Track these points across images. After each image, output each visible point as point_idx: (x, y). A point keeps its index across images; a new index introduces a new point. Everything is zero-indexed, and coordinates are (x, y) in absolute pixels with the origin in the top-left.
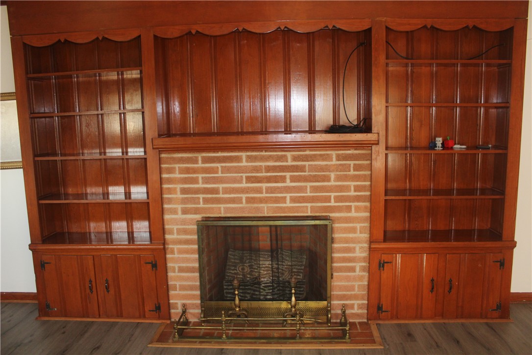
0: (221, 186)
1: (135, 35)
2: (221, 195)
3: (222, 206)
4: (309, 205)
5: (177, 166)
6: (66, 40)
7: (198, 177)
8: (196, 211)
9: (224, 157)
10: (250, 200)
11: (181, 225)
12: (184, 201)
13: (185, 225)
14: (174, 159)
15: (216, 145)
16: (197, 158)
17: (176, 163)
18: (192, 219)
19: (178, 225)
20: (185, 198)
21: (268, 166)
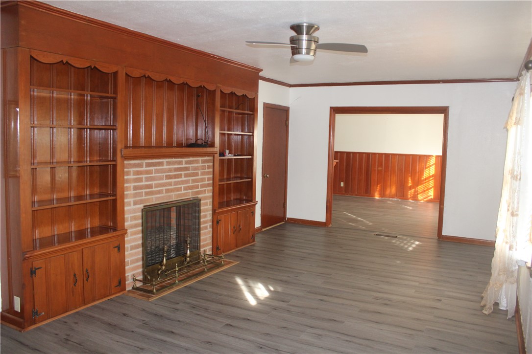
0: (153, 183)
1: (114, 70)
2: (154, 189)
3: (154, 196)
4: (191, 191)
5: (132, 170)
6: (67, 62)
7: (143, 177)
8: (141, 202)
9: (156, 162)
10: (167, 191)
11: (133, 213)
12: (135, 195)
13: (135, 213)
14: (130, 164)
15: (154, 154)
16: (143, 163)
17: (131, 168)
18: (139, 208)
19: (131, 214)
20: (136, 193)
21: (175, 168)
